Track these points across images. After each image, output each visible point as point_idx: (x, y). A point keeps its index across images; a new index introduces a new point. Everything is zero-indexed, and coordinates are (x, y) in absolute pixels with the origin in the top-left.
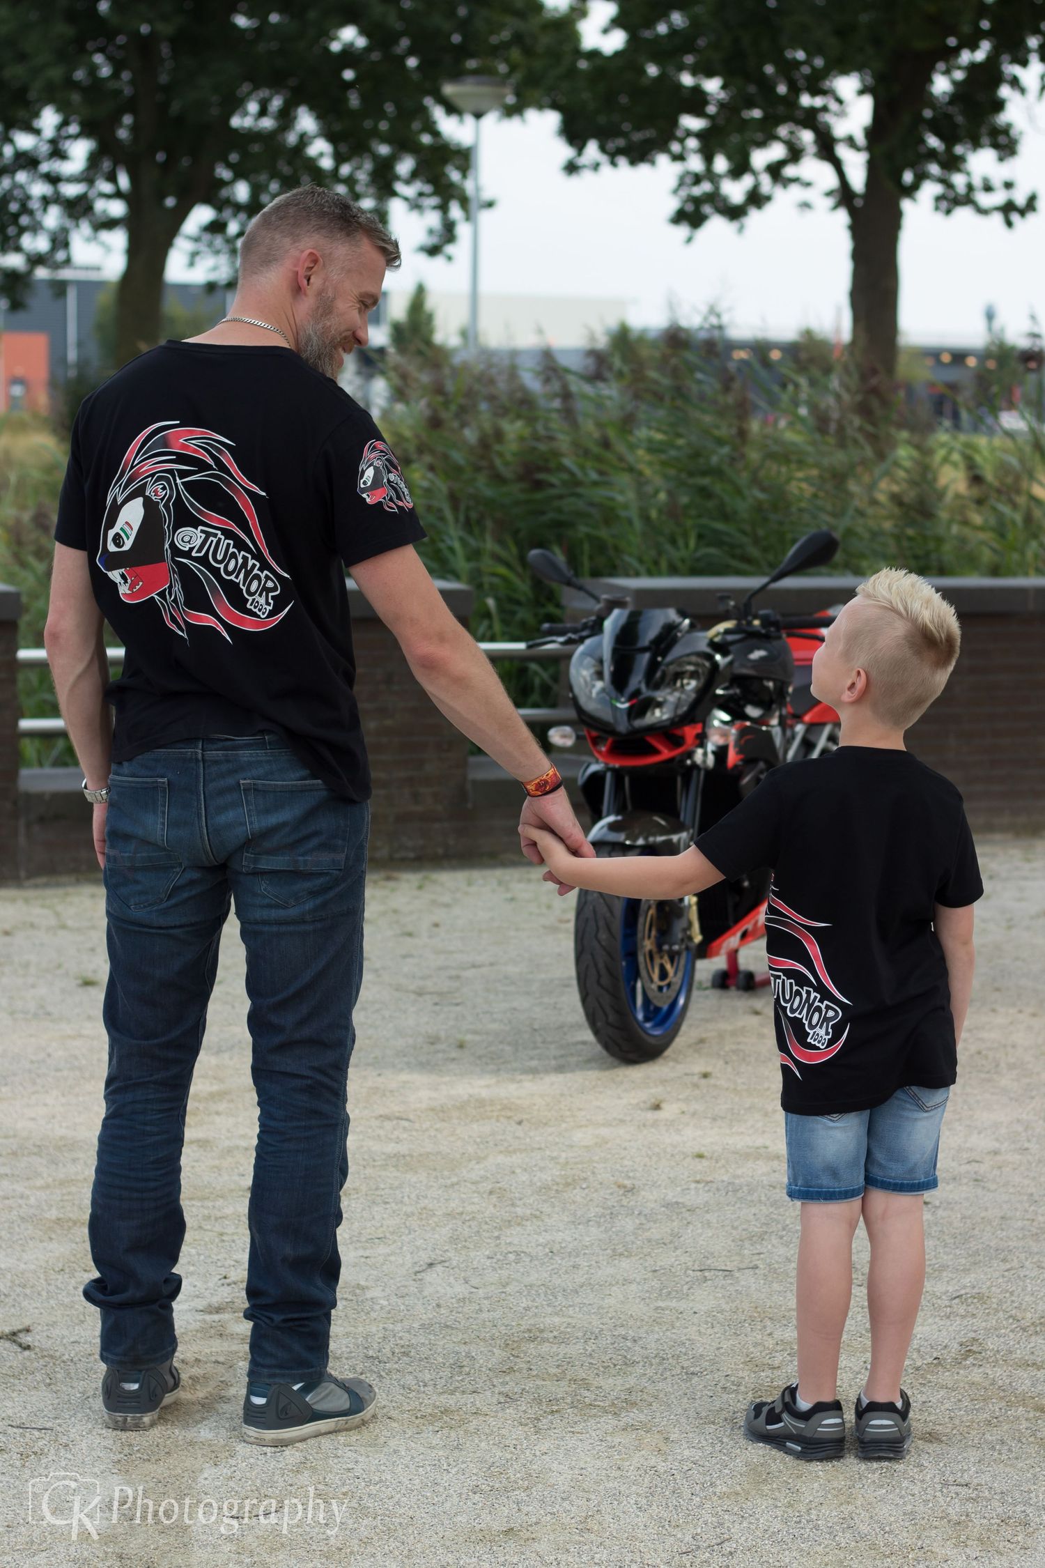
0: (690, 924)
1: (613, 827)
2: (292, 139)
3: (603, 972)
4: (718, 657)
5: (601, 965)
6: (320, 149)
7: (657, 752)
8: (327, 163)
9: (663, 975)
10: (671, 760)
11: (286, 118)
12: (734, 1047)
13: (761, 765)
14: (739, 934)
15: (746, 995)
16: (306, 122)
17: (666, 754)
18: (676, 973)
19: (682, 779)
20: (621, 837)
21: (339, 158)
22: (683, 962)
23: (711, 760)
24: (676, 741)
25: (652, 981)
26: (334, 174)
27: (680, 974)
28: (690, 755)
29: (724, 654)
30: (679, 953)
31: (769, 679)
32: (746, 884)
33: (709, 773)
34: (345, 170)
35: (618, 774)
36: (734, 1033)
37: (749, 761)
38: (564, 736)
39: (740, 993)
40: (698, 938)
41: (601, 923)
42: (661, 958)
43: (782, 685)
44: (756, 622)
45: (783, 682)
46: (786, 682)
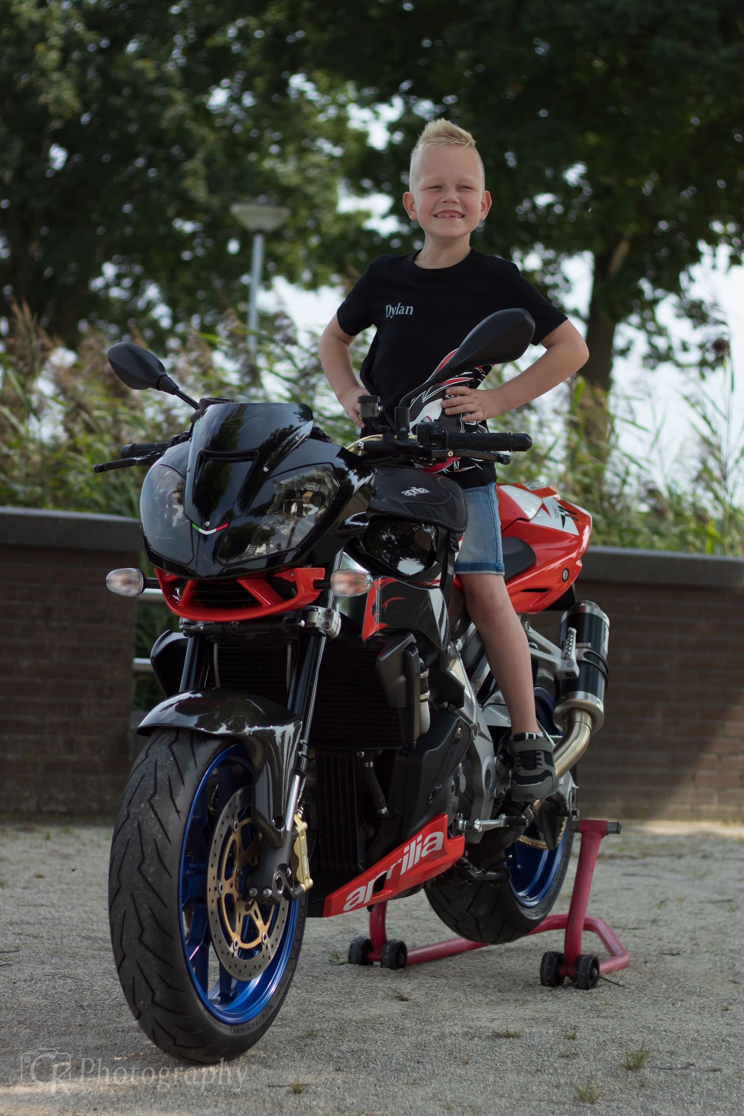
0: (294, 861)
1: (182, 708)
2: (141, 303)
3: (148, 922)
4: (353, 478)
5: (145, 914)
6: (162, 313)
7: (255, 604)
8: (165, 323)
9: (250, 933)
10: (275, 618)
11: (137, 289)
12: (355, 1046)
13: (411, 638)
14: (371, 883)
15: (393, 973)
16: (152, 292)
17: (268, 606)
18: (270, 932)
19: (292, 647)
20: (192, 722)
21: (175, 320)
22: (283, 916)
23: (336, 624)
24: (285, 591)
25: (229, 940)
26: (171, 332)
27: (278, 933)
28: (306, 614)
29: (361, 475)
30: (273, 900)
31: (428, 524)
32: (384, 810)
33: (332, 642)
34: (180, 328)
35: (202, 640)
36: (361, 1025)
37: (393, 633)
38: (128, 582)
39: (385, 970)
40: (307, 883)
41: (149, 849)
42: (248, 908)
43: (448, 534)
44: (412, 436)
45: (450, 531)
46: (454, 532)
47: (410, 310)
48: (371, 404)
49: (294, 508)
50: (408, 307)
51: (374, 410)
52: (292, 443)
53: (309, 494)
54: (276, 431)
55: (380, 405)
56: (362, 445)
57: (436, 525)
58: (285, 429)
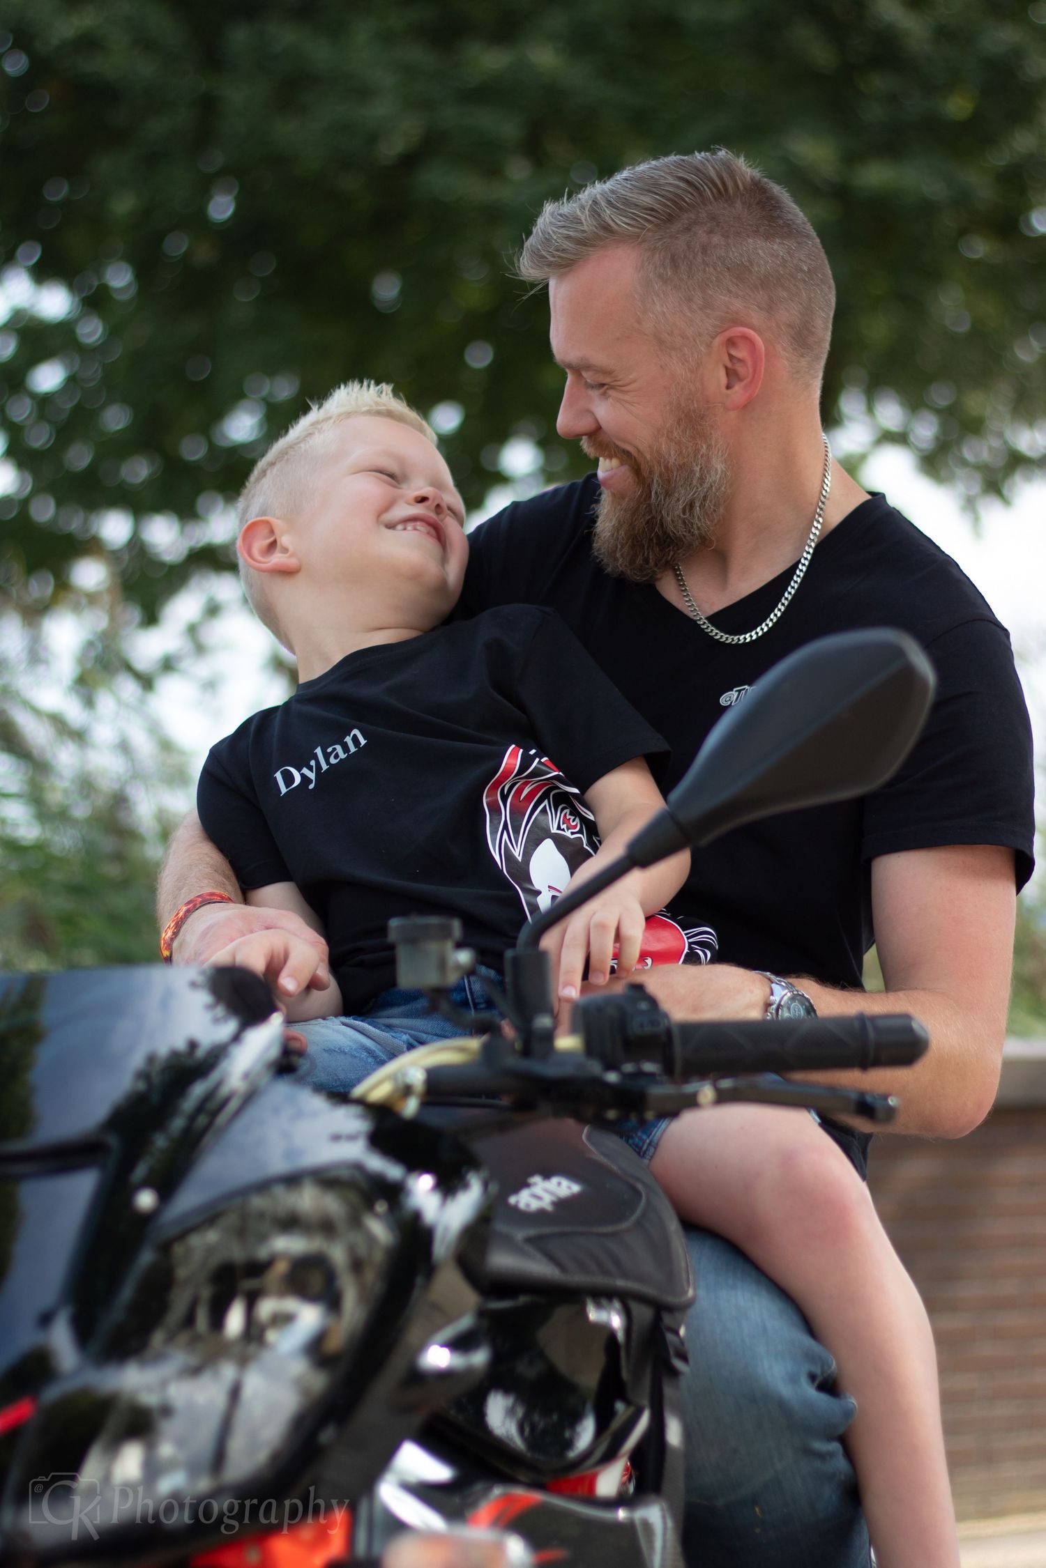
43: (657, 1319)
44: (567, 1042)
45: (660, 1308)
46: (671, 1309)
47: (355, 739)
48: (432, 947)
49: (235, 1321)
50: (348, 740)
51: (442, 964)
52: (212, 1107)
53: (281, 1268)
54: (151, 1059)
55: (459, 945)
56: (417, 1077)
57: (625, 1299)
58: (175, 1054)
